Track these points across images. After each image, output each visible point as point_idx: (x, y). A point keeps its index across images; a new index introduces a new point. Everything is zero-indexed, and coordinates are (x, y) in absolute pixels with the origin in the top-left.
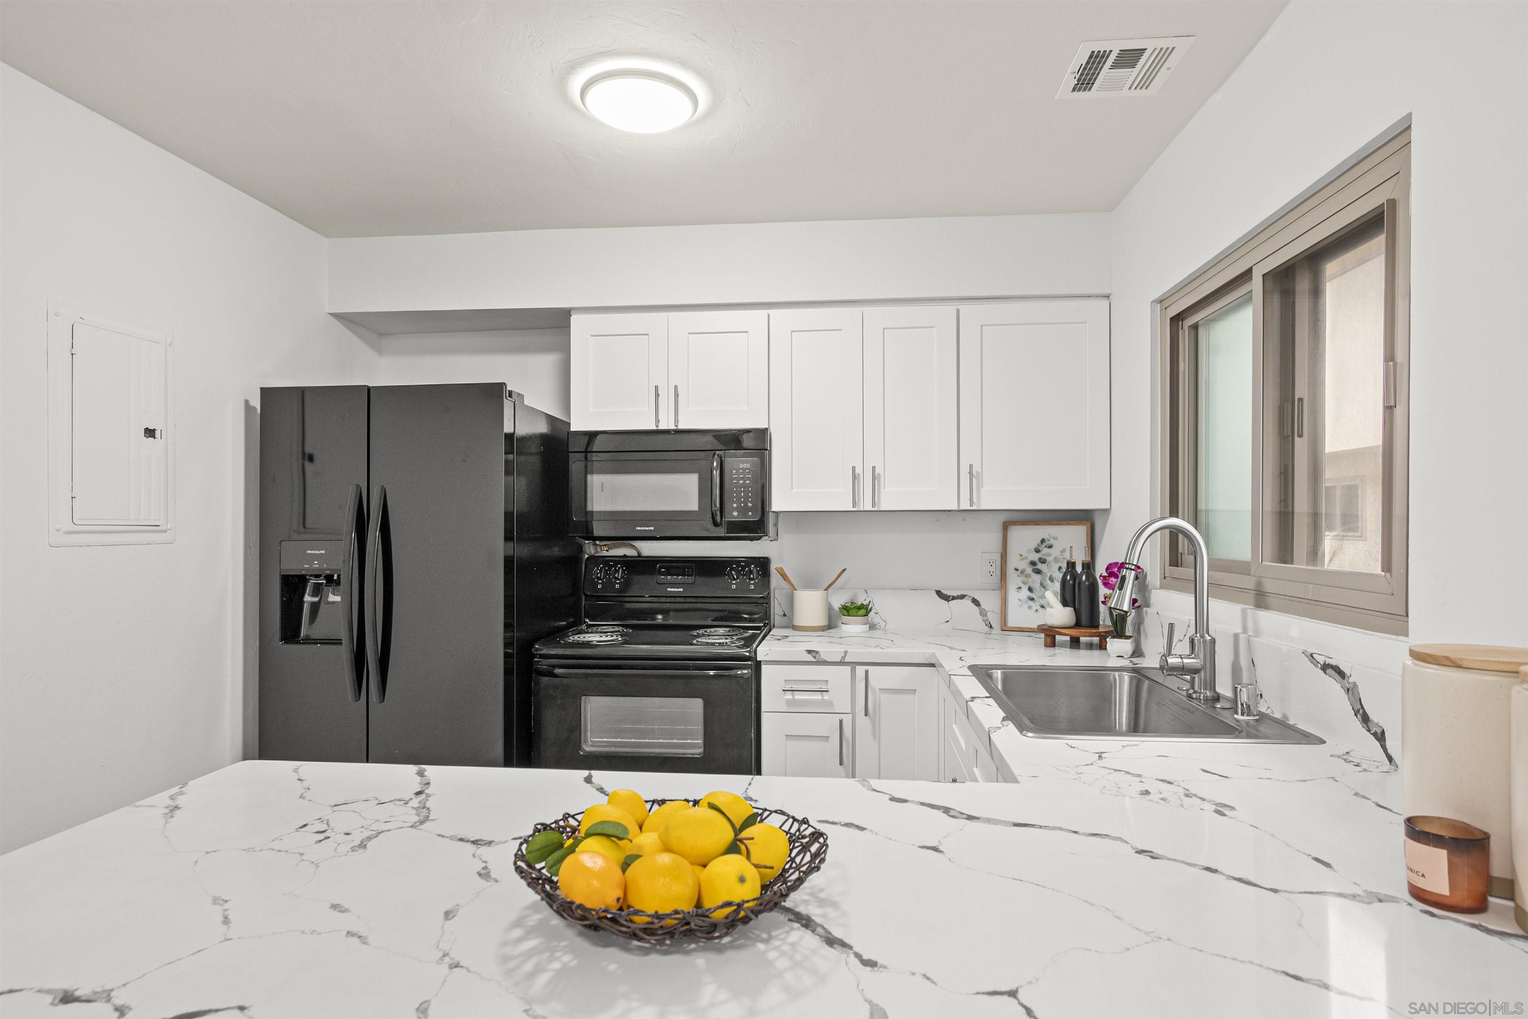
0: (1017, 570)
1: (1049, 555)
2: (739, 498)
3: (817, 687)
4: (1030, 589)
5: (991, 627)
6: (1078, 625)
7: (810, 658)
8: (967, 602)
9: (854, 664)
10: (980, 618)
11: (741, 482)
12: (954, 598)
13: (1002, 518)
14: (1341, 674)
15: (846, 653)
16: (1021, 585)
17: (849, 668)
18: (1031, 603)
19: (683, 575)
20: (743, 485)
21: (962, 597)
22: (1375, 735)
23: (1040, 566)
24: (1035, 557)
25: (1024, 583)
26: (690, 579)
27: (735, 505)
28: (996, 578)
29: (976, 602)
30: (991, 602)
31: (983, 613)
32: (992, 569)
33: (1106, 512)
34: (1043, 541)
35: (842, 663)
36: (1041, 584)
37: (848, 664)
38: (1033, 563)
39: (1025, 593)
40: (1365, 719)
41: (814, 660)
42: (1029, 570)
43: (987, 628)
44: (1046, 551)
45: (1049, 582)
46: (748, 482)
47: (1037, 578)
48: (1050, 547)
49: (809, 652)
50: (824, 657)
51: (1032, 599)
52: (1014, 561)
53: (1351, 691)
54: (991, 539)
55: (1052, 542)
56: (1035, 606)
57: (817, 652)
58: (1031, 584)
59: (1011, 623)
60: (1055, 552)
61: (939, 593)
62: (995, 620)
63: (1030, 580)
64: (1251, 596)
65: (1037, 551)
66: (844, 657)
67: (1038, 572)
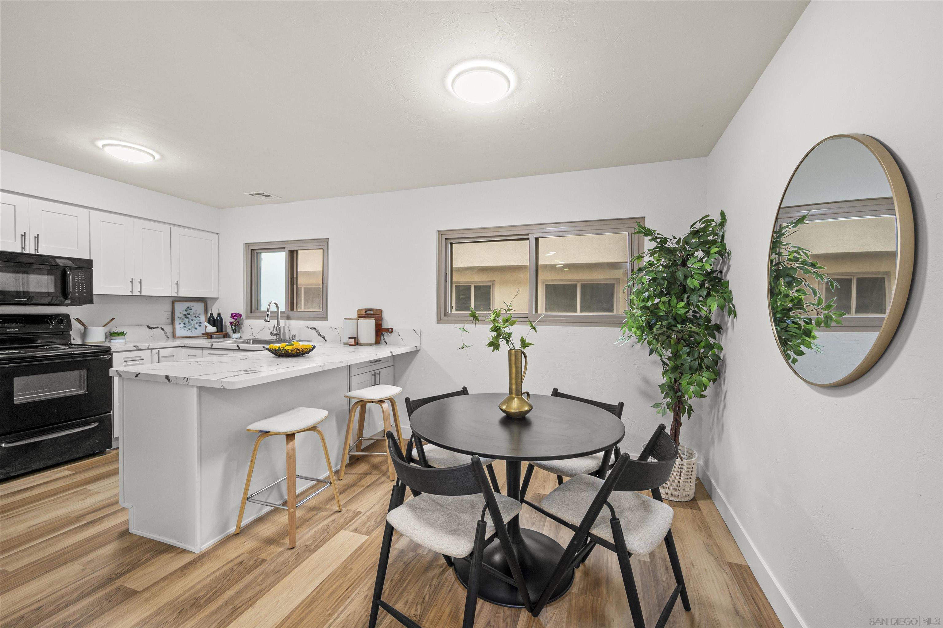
0: (179, 317)
1: (191, 312)
2: (79, 288)
3: (137, 359)
4: (184, 324)
5: (168, 338)
6: (217, 332)
7: (135, 348)
8: (159, 330)
9: (152, 349)
10: (164, 335)
11: (80, 281)
12: (154, 328)
13: (171, 299)
14: (315, 329)
15: (149, 345)
16: (181, 322)
17: (150, 351)
18: (185, 328)
19: (17, 323)
20: (80, 283)
21: (157, 328)
22: (323, 337)
23: (187, 316)
24: (186, 313)
25: (182, 322)
26: (21, 325)
27: (77, 291)
28: (170, 320)
29: (163, 329)
30: (168, 329)
31: (165, 333)
32: (168, 317)
33: (216, 299)
34: (188, 307)
35: (147, 349)
36: (189, 322)
37: (150, 349)
38: (185, 315)
39: (182, 325)
40: (320, 335)
41: (136, 349)
42: (183, 317)
43: (167, 338)
44: (190, 311)
45: (191, 321)
46: (83, 281)
47: (187, 320)
48: (191, 309)
49: (134, 346)
50: (140, 347)
51: (185, 327)
52: (177, 314)
53: (318, 332)
54: (167, 307)
55: (192, 308)
56: (186, 329)
57: (138, 346)
58: (184, 322)
59: (178, 335)
60: (193, 311)
61: (148, 327)
62: (170, 335)
63: (184, 321)
64: (286, 318)
65: (186, 311)
66: (148, 347)
67: (187, 318)
